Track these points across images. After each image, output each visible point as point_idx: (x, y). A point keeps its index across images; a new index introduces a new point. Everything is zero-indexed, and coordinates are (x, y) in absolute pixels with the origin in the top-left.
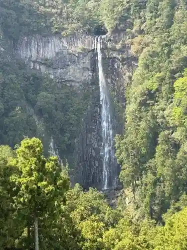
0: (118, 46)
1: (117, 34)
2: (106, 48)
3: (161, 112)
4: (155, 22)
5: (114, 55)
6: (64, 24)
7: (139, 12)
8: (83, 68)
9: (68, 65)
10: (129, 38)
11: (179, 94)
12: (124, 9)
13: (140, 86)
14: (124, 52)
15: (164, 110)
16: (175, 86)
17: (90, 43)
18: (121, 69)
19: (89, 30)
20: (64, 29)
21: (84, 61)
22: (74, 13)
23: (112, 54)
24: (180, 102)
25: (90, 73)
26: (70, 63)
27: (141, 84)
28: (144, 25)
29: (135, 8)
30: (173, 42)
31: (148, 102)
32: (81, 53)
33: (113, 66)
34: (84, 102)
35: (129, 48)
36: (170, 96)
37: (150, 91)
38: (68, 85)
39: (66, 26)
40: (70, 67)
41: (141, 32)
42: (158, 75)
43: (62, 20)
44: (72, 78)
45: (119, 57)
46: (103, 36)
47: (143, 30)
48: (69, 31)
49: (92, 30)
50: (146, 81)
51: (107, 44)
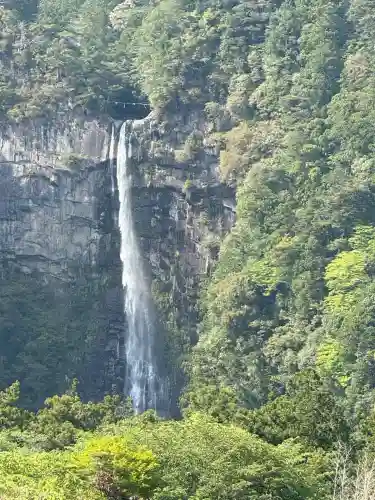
0: (181, 154)
1: (178, 118)
2: (145, 159)
3: (290, 353)
4: (290, 84)
5: (170, 180)
6: (15, 85)
7: (243, 52)
8: (72, 218)
9: (28, 210)
10: (214, 130)
11: (338, 299)
12: (200, 43)
13: (233, 277)
14: (198, 171)
15: (298, 347)
16: (328, 276)
17: (95, 144)
18: (191, 222)
19: (93, 104)
20: (15, 100)
21: (77, 199)
22: (48, 51)
23: (162, 177)
24: (340, 322)
25: (96, 236)
26: (31, 204)
27: (237, 269)
28: (258, 91)
29: (231, 41)
30: (334, 146)
31: (254, 324)
32: (66, 173)
33: (165, 212)
34: (74, 325)
35: (215, 159)
36: (316, 305)
37: (259, 290)
38: (25, 270)
39: (21, 91)
40: (33, 216)
41: (250, 112)
42: (285, 243)
43: (11, 72)
44: (37, 250)
45: (185, 186)
46: (137, 123)
47: (255, 105)
48: (30, 107)
49: (102, 104)
50: (250, 260)
51: (148, 146)
